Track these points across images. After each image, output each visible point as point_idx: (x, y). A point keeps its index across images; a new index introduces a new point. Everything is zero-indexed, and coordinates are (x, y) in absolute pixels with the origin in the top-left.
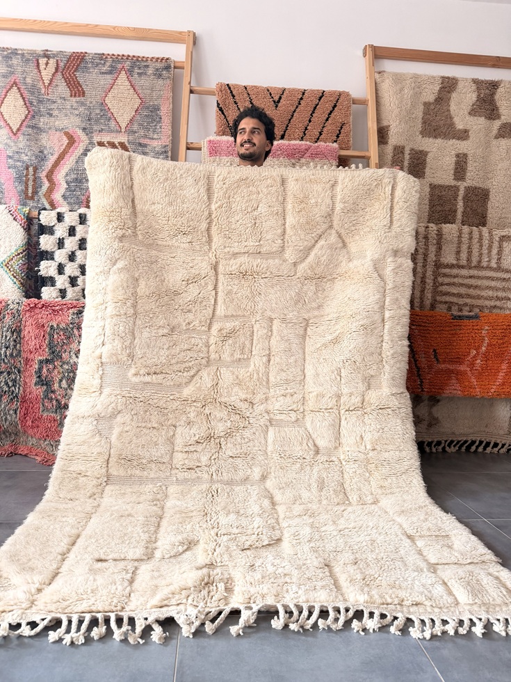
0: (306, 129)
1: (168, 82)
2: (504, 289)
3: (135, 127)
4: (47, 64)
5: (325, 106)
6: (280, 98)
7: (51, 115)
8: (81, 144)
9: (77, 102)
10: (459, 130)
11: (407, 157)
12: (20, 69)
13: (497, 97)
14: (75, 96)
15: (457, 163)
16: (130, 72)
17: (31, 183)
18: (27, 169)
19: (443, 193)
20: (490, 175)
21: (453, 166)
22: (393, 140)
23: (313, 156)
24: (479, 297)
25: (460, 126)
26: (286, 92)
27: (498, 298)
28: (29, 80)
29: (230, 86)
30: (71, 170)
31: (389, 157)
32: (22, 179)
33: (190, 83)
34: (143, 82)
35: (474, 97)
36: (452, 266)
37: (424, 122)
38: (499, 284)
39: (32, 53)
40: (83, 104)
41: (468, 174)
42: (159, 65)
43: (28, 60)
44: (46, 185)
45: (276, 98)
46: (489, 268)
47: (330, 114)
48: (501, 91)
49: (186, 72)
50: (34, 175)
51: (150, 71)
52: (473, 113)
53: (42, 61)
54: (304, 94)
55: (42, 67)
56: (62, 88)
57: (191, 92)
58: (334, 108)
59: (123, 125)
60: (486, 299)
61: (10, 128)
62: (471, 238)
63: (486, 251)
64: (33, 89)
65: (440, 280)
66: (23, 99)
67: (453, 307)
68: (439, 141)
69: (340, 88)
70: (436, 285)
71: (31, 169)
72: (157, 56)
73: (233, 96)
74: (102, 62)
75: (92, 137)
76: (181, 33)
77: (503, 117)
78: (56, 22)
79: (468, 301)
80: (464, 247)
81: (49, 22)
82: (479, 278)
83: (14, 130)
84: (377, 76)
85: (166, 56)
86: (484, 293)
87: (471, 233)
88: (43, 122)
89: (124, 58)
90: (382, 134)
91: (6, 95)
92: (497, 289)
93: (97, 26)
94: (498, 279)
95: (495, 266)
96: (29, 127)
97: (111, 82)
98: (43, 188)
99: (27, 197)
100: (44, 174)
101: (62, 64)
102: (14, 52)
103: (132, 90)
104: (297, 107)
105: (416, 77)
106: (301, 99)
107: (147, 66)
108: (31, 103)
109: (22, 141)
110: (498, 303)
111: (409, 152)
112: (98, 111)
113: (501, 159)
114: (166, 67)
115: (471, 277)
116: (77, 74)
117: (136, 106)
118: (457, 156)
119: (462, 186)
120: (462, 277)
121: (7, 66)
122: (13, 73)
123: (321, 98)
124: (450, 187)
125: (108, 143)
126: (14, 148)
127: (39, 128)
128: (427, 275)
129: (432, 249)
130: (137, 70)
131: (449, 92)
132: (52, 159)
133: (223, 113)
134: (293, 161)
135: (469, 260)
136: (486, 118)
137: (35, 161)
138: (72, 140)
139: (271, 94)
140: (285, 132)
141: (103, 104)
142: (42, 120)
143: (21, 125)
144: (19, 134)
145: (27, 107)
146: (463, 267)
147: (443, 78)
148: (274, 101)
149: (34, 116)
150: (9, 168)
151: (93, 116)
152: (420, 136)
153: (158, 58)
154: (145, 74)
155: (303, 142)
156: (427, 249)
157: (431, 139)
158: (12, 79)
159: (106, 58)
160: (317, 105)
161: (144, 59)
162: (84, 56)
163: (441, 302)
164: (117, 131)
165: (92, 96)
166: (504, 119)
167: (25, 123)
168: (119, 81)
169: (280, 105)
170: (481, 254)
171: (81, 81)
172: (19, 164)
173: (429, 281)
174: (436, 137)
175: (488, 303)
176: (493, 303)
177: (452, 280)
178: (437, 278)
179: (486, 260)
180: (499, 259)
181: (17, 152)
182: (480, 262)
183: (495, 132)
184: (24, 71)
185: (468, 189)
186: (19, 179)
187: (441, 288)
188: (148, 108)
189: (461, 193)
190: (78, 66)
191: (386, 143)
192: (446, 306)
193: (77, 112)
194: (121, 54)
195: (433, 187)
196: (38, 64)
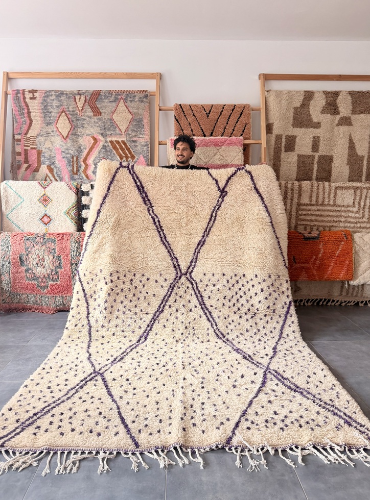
0: (225, 128)
1: (147, 105)
2: (337, 216)
3: (130, 131)
4: (80, 99)
5: (236, 114)
6: (210, 111)
7: (83, 127)
8: (101, 143)
9: (97, 119)
10: (315, 123)
11: (284, 140)
12: (65, 102)
13: (338, 101)
14: (96, 116)
15: (314, 142)
16: (125, 100)
17: (75, 166)
18: (73, 158)
19: (306, 160)
20: (333, 148)
21: (311, 144)
22: (276, 131)
23: (229, 145)
24: (323, 221)
25: (315, 120)
26: (214, 107)
27: (334, 221)
28: (71, 109)
29: (182, 105)
30: (96, 157)
31: (273, 142)
32: (71, 163)
33: (159, 105)
34: (133, 106)
35: (324, 102)
36: (307, 205)
37: (294, 119)
38: (334, 214)
39: (72, 92)
40: (100, 120)
41: (320, 148)
42: (141, 95)
43: (69, 97)
44: (83, 166)
45: (208, 112)
46: (329, 205)
47: (239, 119)
48: (340, 97)
49: (157, 98)
50: (76, 161)
51: (137, 99)
52: (323, 112)
53: (77, 97)
54: (223, 108)
55: (77, 100)
56: (89, 112)
57: (160, 110)
58: (241, 115)
59: (123, 131)
60: (327, 222)
61: (63, 136)
62: (318, 189)
63: (327, 196)
64: (73, 113)
65: (300, 212)
66: (69, 119)
67: (307, 227)
68: (303, 129)
69: (245, 103)
70: (298, 215)
71: (75, 158)
72: (140, 90)
73: (184, 112)
74: (110, 95)
75: (106, 138)
76: (153, 74)
77: (341, 113)
78: (83, 73)
79: (316, 223)
80: (314, 195)
81: (79, 73)
82: (323, 210)
83: (65, 137)
84: (266, 93)
85: (146, 90)
86: (325, 219)
87: (318, 186)
88: (79, 131)
89: (122, 92)
90: (269, 128)
91: (59, 118)
92: (333, 216)
93: (106, 73)
94: (334, 211)
95: (332, 204)
96: (72, 134)
97: (115, 106)
98: (82, 168)
99: (74, 174)
100: (82, 160)
101: (88, 98)
102: (62, 93)
103: (127, 111)
104: (220, 116)
105: (290, 92)
106: (222, 111)
107: (135, 96)
108: (73, 121)
109: (69, 143)
110: (334, 224)
111: (285, 137)
112: (109, 124)
113: (340, 138)
114: (146, 96)
115: (318, 210)
116: (97, 103)
117: (130, 120)
118: (314, 138)
119: (317, 155)
120: (312, 210)
121: (59, 101)
122: (61, 105)
123: (233, 110)
124: (309, 156)
125: (115, 141)
126: (65, 147)
127: (78, 135)
128: (293, 210)
129: (296, 196)
130: (129, 99)
131: (309, 100)
132: (86, 152)
133: (178, 122)
134: (218, 148)
135: (317, 201)
136: (331, 114)
137: (76, 153)
138: (96, 141)
139: (204, 109)
140: (213, 130)
141: (111, 119)
142: (79, 130)
143: (68, 134)
144: (67, 139)
145: (71, 123)
146: (313, 205)
147: (305, 92)
148: (207, 113)
149: (74, 128)
150: (63, 158)
151: (106, 126)
152: (292, 127)
153: (141, 91)
154: (134, 100)
155: (223, 137)
156: (292, 196)
157: (298, 129)
158: (61, 109)
159: (112, 93)
160: (231, 114)
161: (133, 92)
162: (100, 93)
163: (301, 225)
164: (120, 134)
165: (106, 115)
166: (342, 114)
167: (70, 133)
168: (120, 106)
169: (210, 115)
170: (324, 198)
171: (99, 107)
172: (68, 155)
173: (294, 213)
174: (301, 127)
175: (328, 224)
176: (331, 224)
177: (307, 213)
178: (298, 212)
179: (327, 200)
180: (335, 200)
181: (67, 149)
182: (323, 202)
183: (336, 122)
184: (68, 104)
185: (320, 157)
186: (69, 163)
187: (300, 217)
188: (136, 120)
189: (316, 159)
190: (97, 98)
191: (272, 133)
192: (303, 226)
193: (97, 125)
194: (120, 90)
195: (299, 156)
196: (75, 98)
